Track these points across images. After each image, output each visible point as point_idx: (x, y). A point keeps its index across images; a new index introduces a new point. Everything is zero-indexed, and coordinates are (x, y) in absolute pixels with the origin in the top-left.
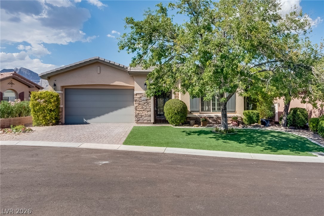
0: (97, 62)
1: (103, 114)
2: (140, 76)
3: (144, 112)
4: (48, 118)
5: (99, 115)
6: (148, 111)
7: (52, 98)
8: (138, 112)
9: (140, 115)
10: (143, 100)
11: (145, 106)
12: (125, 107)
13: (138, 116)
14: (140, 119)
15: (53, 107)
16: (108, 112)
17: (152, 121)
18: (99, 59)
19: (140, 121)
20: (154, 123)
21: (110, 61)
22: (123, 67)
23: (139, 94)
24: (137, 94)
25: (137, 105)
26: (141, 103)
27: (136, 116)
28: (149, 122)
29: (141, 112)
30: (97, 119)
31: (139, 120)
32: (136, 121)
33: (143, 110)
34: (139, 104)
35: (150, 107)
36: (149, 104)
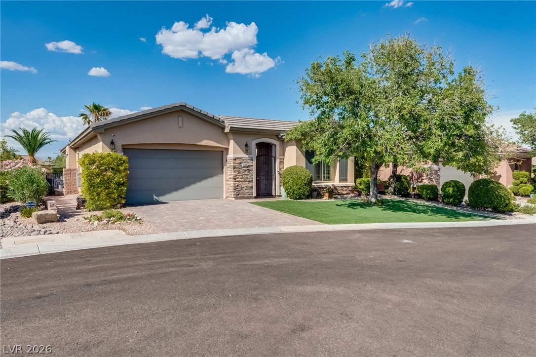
0: (182, 110)
1: (182, 187)
2: (240, 133)
3: (244, 183)
4: (115, 196)
5: (176, 190)
6: (249, 182)
7: (121, 163)
8: (237, 183)
9: (240, 186)
10: (244, 167)
11: (246, 175)
12: (211, 176)
13: (237, 188)
14: (241, 192)
15: (123, 178)
16: (188, 185)
17: (255, 195)
18: (185, 106)
19: (240, 196)
20: (255, 198)
21: (201, 111)
22: (219, 121)
23: (238, 158)
24: (236, 158)
25: (236, 173)
26: (241, 171)
27: (235, 189)
28: (251, 195)
29: (241, 183)
30: (174, 195)
31: (238, 195)
32: (235, 196)
33: (243, 180)
34: (239, 172)
35: (252, 175)
36: (251, 172)
